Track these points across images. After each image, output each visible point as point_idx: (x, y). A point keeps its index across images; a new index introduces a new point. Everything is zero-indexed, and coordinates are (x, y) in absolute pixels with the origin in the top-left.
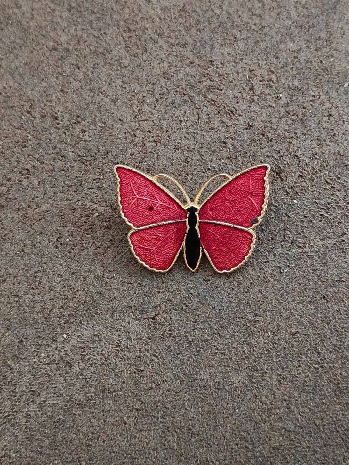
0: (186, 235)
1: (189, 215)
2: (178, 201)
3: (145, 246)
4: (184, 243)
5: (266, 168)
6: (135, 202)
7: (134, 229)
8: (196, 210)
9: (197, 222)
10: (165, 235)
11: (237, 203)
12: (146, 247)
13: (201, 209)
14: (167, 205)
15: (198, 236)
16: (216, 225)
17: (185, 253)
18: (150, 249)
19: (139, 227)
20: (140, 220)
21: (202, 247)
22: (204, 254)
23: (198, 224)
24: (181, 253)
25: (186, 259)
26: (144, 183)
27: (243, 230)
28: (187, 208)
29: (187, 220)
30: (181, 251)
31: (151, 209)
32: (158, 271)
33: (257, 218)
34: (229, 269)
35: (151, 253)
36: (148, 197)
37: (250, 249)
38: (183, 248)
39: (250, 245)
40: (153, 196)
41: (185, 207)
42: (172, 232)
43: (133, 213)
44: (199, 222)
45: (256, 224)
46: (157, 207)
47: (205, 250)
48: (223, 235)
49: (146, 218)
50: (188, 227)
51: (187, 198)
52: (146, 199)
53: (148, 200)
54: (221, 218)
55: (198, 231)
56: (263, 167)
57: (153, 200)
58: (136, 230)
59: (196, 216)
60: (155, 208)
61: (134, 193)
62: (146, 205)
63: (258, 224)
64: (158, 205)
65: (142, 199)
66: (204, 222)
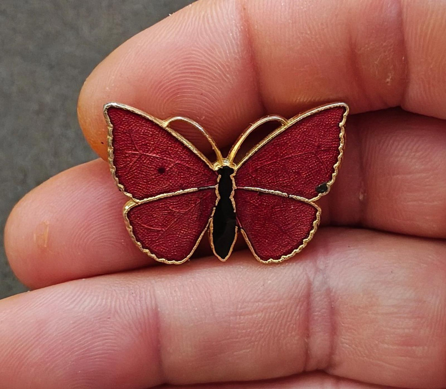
0: (215, 208)
1: (220, 180)
2: (204, 159)
3: (152, 226)
4: (211, 220)
5: (344, 109)
6: (137, 160)
7: (135, 202)
8: (232, 171)
9: (232, 190)
10: (181, 209)
11: (295, 161)
12: (152, 228)
13: (239, 169)
14: (187, 165)
15: (234, 210)
16: (261, 193)
17: (211, 235)
18: (159, 231)
19: (142, 198)
20: (144, 188)
21: (239, 226)
22: (240, 235)
23: (233, 193)
24: (207, 235)
25: (212, 244)
26: (150, 131)
27: (303, 203)
28: (216, 169)
29: (217, 186)
30: (206, 231)
31: (161, 170)
32: (170, 262)
33: (326, 184)
34: (279, 258)
35: (160, 236)
36: (157, 154)
37: (312, 230)
38: (208, 228)
39: (313, 223)
40: (165, 151)
41: (216, 167)
42: (194, 205)
43: (133, 177)
44: (235, 190)
45: (324, 194)
46: (171, 168)
47: (242, 231)
48: (272, 208)
49: (153, 185)
50: (219, 197)
51: (219, 153)
52: (154, 155)
53: (157, 158)
54: (270, 183)
55: (233, 203)
56: (340, 107)
57: (165, 158)
58: (137, 203)
59: (231, 180)
60: (168, 169)
61: (135, 147)
62: (154, 165)
63: (327, 192)
64: (172, 165)
65: (148, 155)
66: (243, 189)
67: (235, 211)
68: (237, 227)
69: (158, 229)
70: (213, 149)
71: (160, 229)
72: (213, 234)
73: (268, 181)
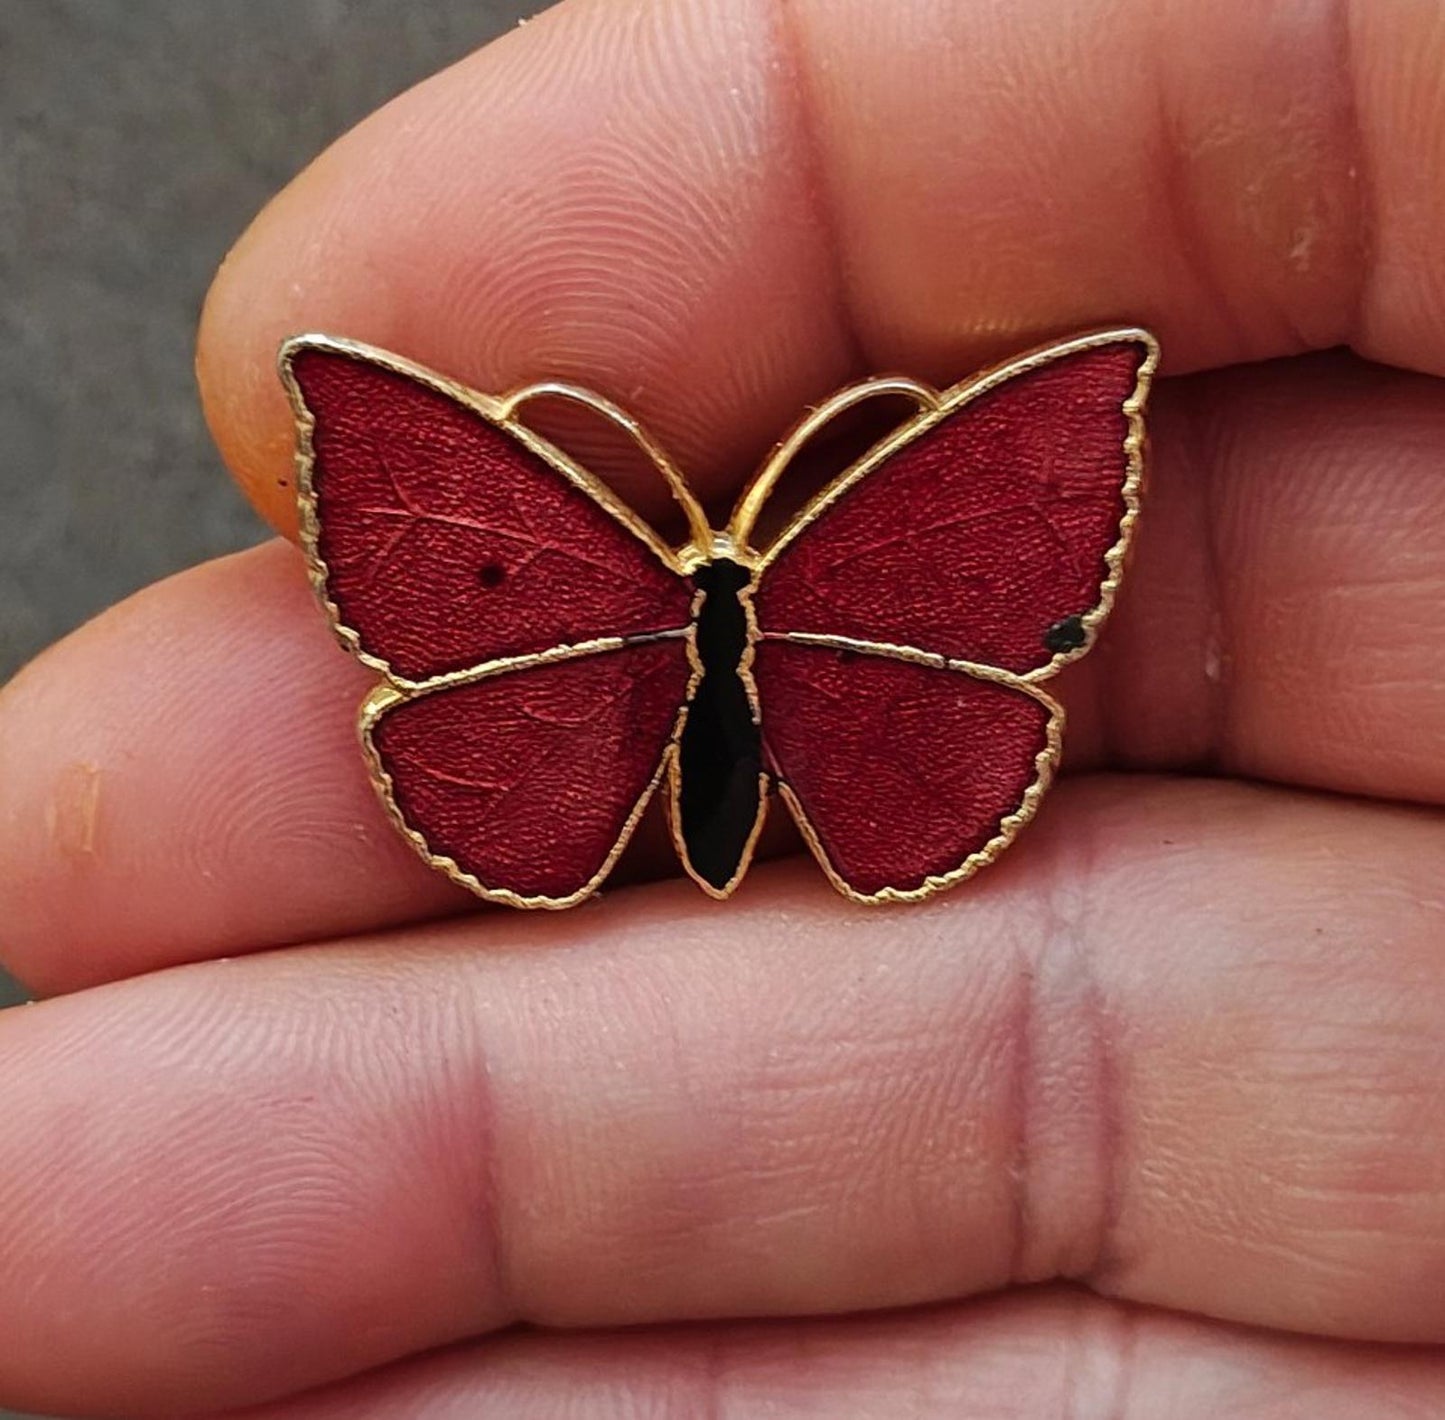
0: (684, 709)
1: (703, 609)
2: (642, 533)
3: (461, 774)
4: (672, 751)
5: (1139, 350)
6: (402, 539)
7: (399, 688)
8: (744, 575)
9: (744, 644)
10: (566, 713)
11: (968, 540)
12: (461, 781)
13: (768, 569)
14: (583, 557)
15: (752, 714)
16: (850, 656)
17: (675, 805)
18: (488, 791)
19: (426, 677)
20: (430, 639)
21: (771, 773)
22: (778, 804)
23: (749, 653)
25: (678, 836)
26: (451, 435)
27: (1000, 687)
28: (688, 569)
29: (690, 631)
30: (656, 793)
31: (491, 574)
32: (529, 902)
33: (1079, 621)
34: (917, 883)
35: (492, 811)
36: (476, 515)
37: (1030, 783)
38: (664, 779)
39: (1033, 762)
40: (501, 508)
41: (687, 562)
42: (610, 699)
43: (391, 601)
44: (756, 645)
45: (1075, 654)
46: (526, 567)
47: (785, 790)
49: (462, 627)
50: (699, 670)
51: (696, 513)
52: (465, 522)
53: (476, 531)
54: (880, 619)
55: (751, 689)
56: (1124, 345)
57: (503, 531)
58: (407, 692)
59: (743, 609)
60: (514, 570)
61: (394, 492)
62: (465, 558)
63: (1085, 650)
64: (530, 554)
65: (442, 523)
66: (784, 641)
67: (756, 720)
68: (764, 777)
69: (484, 785)
70: (675, 496)
71: (490, 785)
72: (681, 800)
73: (873, 611)
